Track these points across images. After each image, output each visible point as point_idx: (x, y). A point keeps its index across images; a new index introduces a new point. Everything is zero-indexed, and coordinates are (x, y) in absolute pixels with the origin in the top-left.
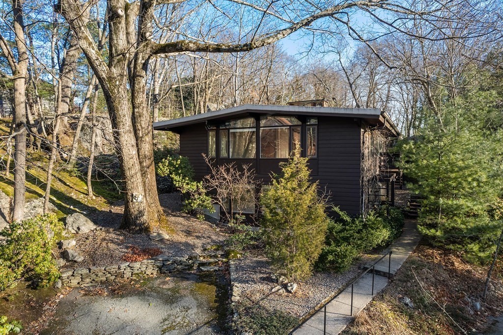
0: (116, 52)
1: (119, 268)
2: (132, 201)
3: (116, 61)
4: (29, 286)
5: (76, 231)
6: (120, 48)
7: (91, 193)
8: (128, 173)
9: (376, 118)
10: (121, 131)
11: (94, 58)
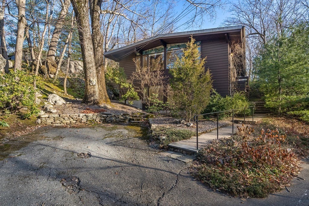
1: (79, 116)
2: (90, 84)
5: (54, 103)
8: (88, 66)
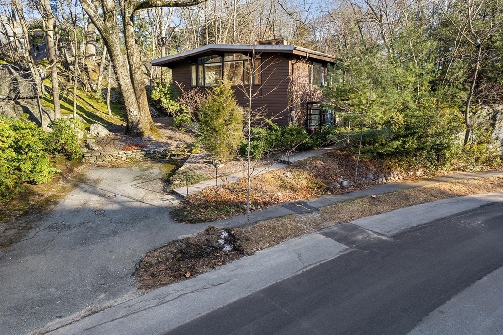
0: (107, 10)
1: (119, 154)
2: (130, 114)
3: (107, 17)
4: (66, 158)
5: (96, 135)
6: (109, 7)
7: (110, 114)
9: (291, 52)
10: (117, 66)
11: (93, 16)
